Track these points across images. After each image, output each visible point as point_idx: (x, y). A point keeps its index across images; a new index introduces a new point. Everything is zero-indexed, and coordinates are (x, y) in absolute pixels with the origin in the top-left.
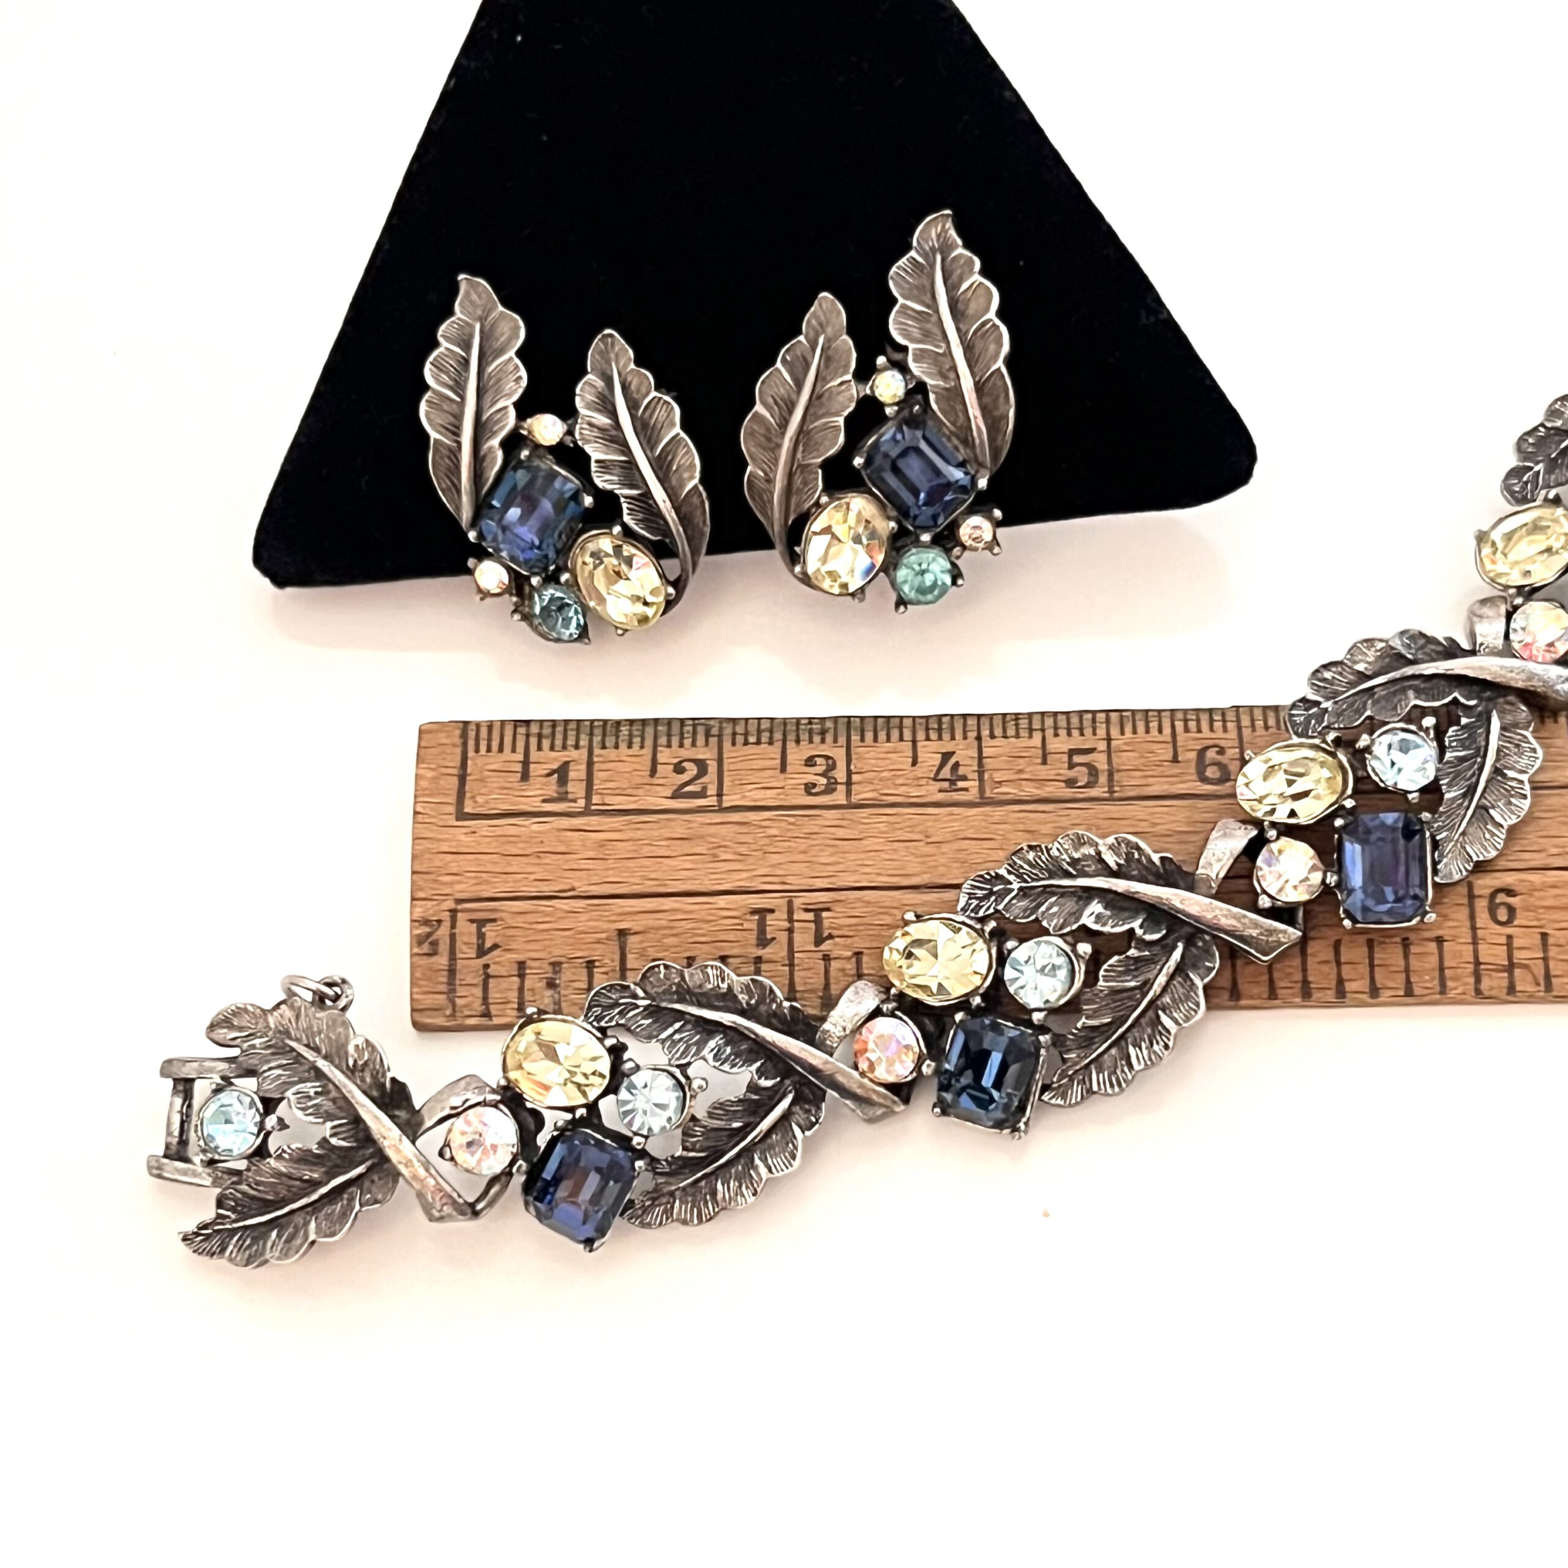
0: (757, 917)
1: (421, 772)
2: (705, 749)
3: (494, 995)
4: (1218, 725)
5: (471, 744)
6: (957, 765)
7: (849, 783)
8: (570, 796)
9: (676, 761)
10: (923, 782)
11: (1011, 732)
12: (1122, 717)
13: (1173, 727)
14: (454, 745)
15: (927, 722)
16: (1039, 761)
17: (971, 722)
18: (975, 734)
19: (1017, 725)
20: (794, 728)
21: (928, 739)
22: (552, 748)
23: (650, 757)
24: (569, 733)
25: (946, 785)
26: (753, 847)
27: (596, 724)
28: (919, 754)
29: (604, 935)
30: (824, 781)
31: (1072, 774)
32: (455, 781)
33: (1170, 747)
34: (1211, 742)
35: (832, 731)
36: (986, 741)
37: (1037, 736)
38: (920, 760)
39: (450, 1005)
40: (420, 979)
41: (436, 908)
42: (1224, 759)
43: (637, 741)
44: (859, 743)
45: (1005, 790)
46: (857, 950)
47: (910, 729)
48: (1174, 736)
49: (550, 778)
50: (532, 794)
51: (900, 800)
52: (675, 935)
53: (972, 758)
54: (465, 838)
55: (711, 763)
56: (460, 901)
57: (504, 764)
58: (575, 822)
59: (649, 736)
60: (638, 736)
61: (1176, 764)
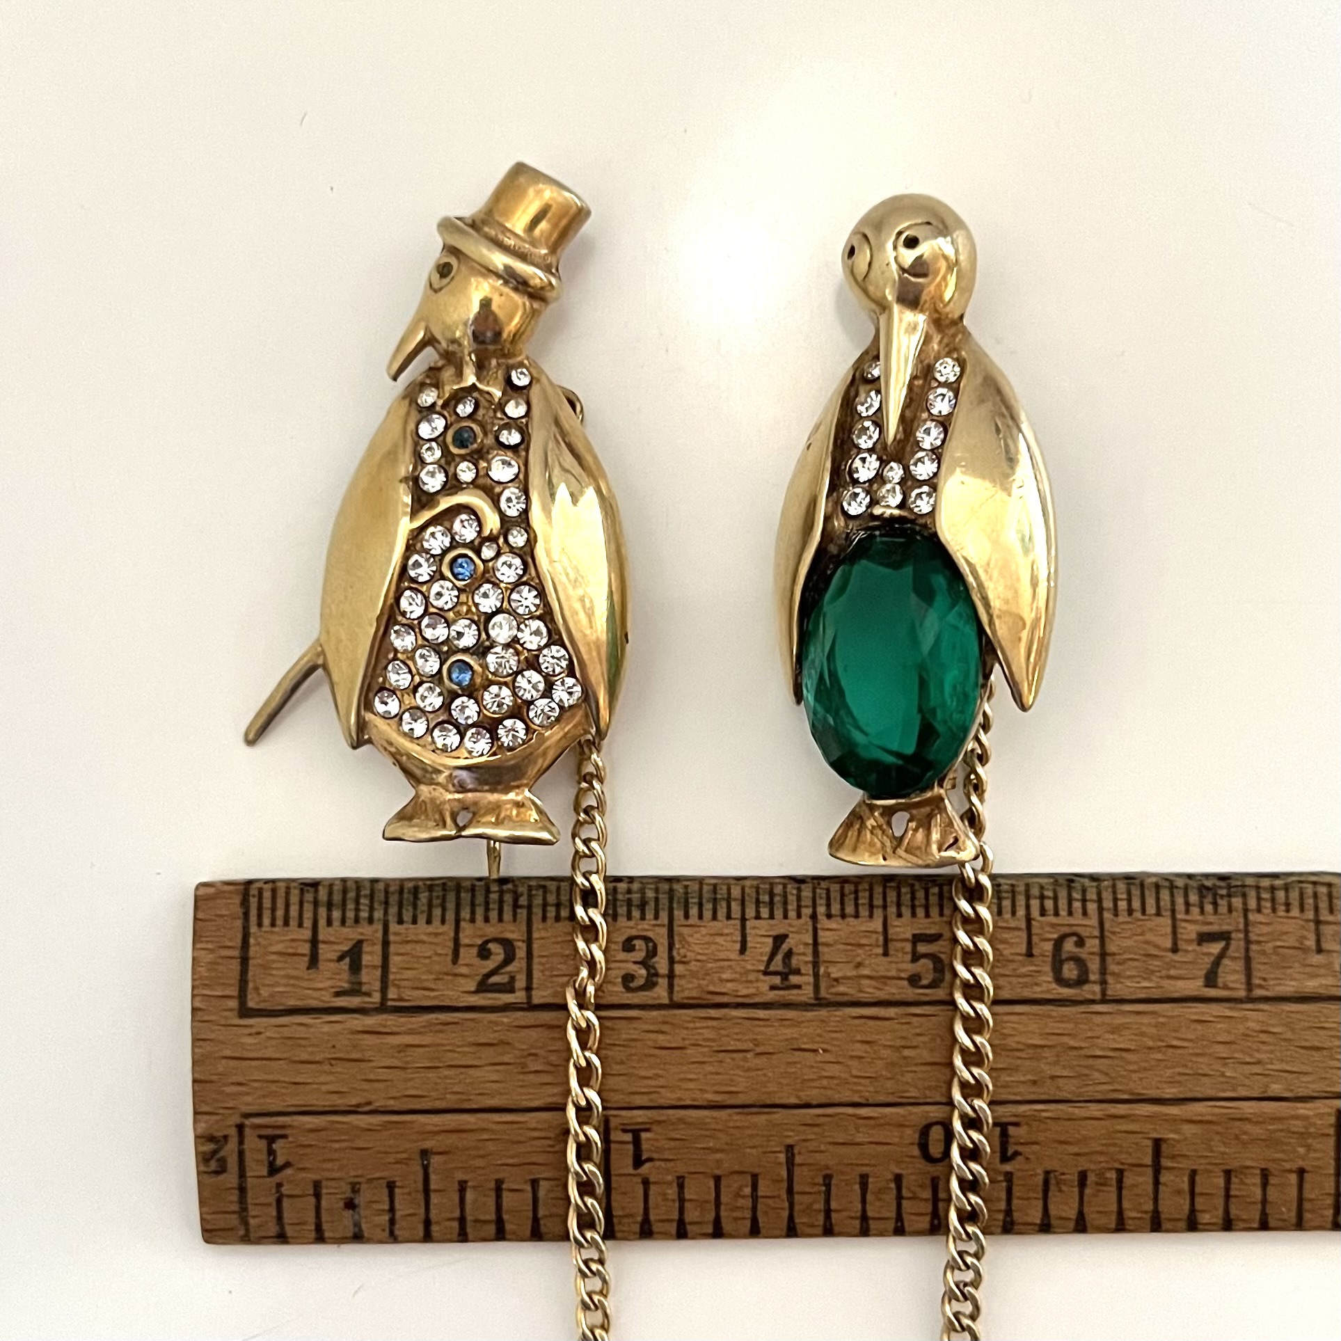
1: (199, 954)
2: (512, 928)
3: (289, 1215)
4: (1077, 905)
5: (253, 915)
8: (365, 988)
9: (479, 942)
10: (752, 977)
11: (850, 909)
13: (1028, 907)
14: (234, 917)
15: (758, 893)
16: (880, 951)
17: (807, 893)
18: (810, 910)
19: (856, 899)
20: (610, 897)
21: (758, 917)
22: (343, 922)
23: (452, 934)
24: (363, 900)
25: (777, 980)
27: (392, 887)
28: (749, 939)
30: (643, 972)
31: (916, 968)
32: (235, 966)
33: (1024, 935)
34: (1067, 930)
35: (652, 904)
36: (823, 922)
37: (878, 913)
38: (749, 945)
39: (242, 1228)
40: (208, 1198)
41: (222, 1123)
42: (1083, 953)
43: (437, 912)
44: (683, 922)
45: (841, 989)
46: (678, 1174)
47: (739, 902)
48: (1029, 919)
49: (342, 963)
50: (320, 985)
51: (725, 999)
52: (482, 1157)
53: (806, 944)
54: (249, 1040)
55: (520, 944)
56: (247, 1116)
57: (288, 944)
58: (370, 1021)
59: (451, 906)
60: (438, 905)
61: (1031, 959)
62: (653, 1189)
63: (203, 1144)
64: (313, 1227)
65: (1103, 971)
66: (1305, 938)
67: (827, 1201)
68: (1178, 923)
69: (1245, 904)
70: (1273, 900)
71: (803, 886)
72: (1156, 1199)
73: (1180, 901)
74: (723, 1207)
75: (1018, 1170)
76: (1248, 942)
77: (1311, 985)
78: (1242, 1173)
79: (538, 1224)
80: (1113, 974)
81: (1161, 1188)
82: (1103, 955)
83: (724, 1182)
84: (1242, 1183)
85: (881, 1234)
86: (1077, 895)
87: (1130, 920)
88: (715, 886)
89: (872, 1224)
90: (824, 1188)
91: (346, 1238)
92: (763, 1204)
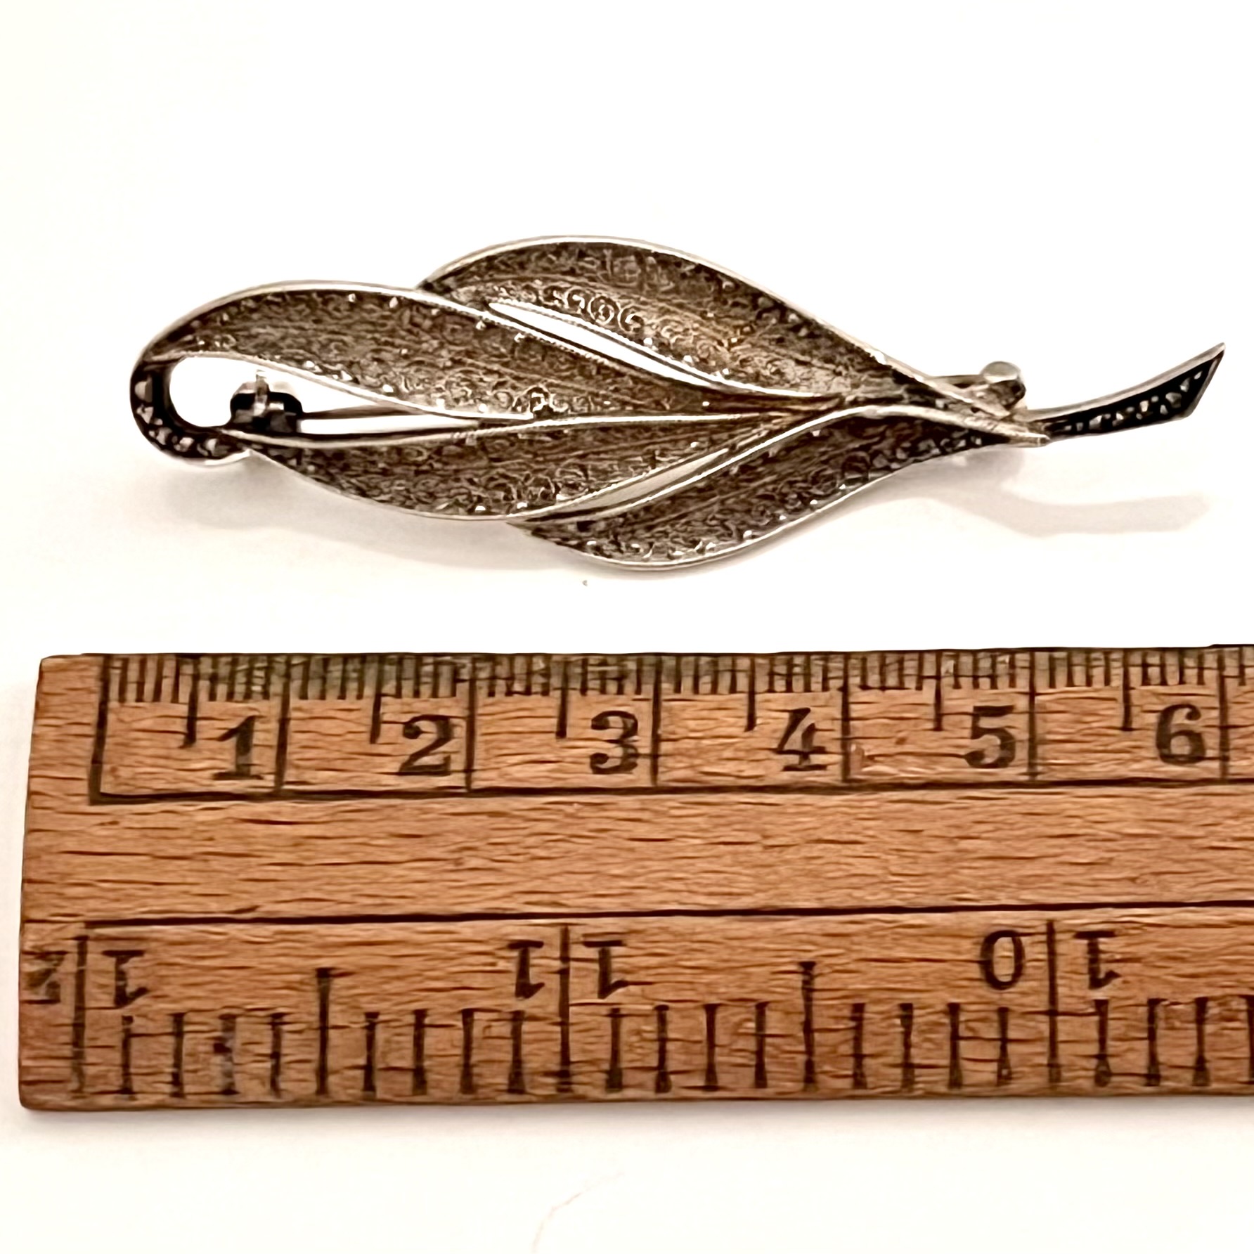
0: (515, 954)
1: (39, 731)
2: (451, 702)
3: (137, 1062)
4: (1191, 674)
5: (114, 689)
6: (811, 729)
7: (655, 756)
8: (254, 770)
9: (406, 718)
10: (762, 755)
11: (892, 680)
12: (1052, 661)
13: (1126, 675)
14: (90, 691)
15: (772, 665)
16: (930, 725)
17: (836, 665)
18: (839, 683)
19: (901, 669)
20: (579, 670)
21: (771, 690)
22: (230, 696)
23: (370, 712)
24: (257, 673)
25: (794, 759)
26: (514, 849)
27: (295, 661)
28: (758, 713)
29: (297, 977)
30: (617, 751)
31: (977, 744)
32: (89, 743)
33: (1118, 707)
34: (1176, 700)
35: (633, 677)
36: (857, 695)
37: (929, 687)
38: (758, 721)
39: (75, 1078)
40: (32, 1038)
41: (57, 935)
42: (1196, 725)
44: (672, 695)
45: (879, 768)
46: (659, 1003)
47: (747, 674)
48: (1127, 687)
49: (227, 742)
50: (199, 766)
52: (398, 978)
53: (834, 719)
54: (101, 832)
55: (458, 721)
56: (91, 924)
57: (158, 720)
58: (260, 808)
59: (370, 680)
60: (354, 679)
61: (1128, 733)
62: (627, 1025)
63: (28, 962)
64: (169, 1079)
65: (1224, 745)
67: (858, 1041)
71: (833, 659)
74: (717, 1050)
75: (1113, 997)
79: (471, 1075)
80: (1236, 749)
82: (1225, 728)
83: (720, 1015)
86: (1190, 662)
90: (852, 1024)
92: (772, 1045)
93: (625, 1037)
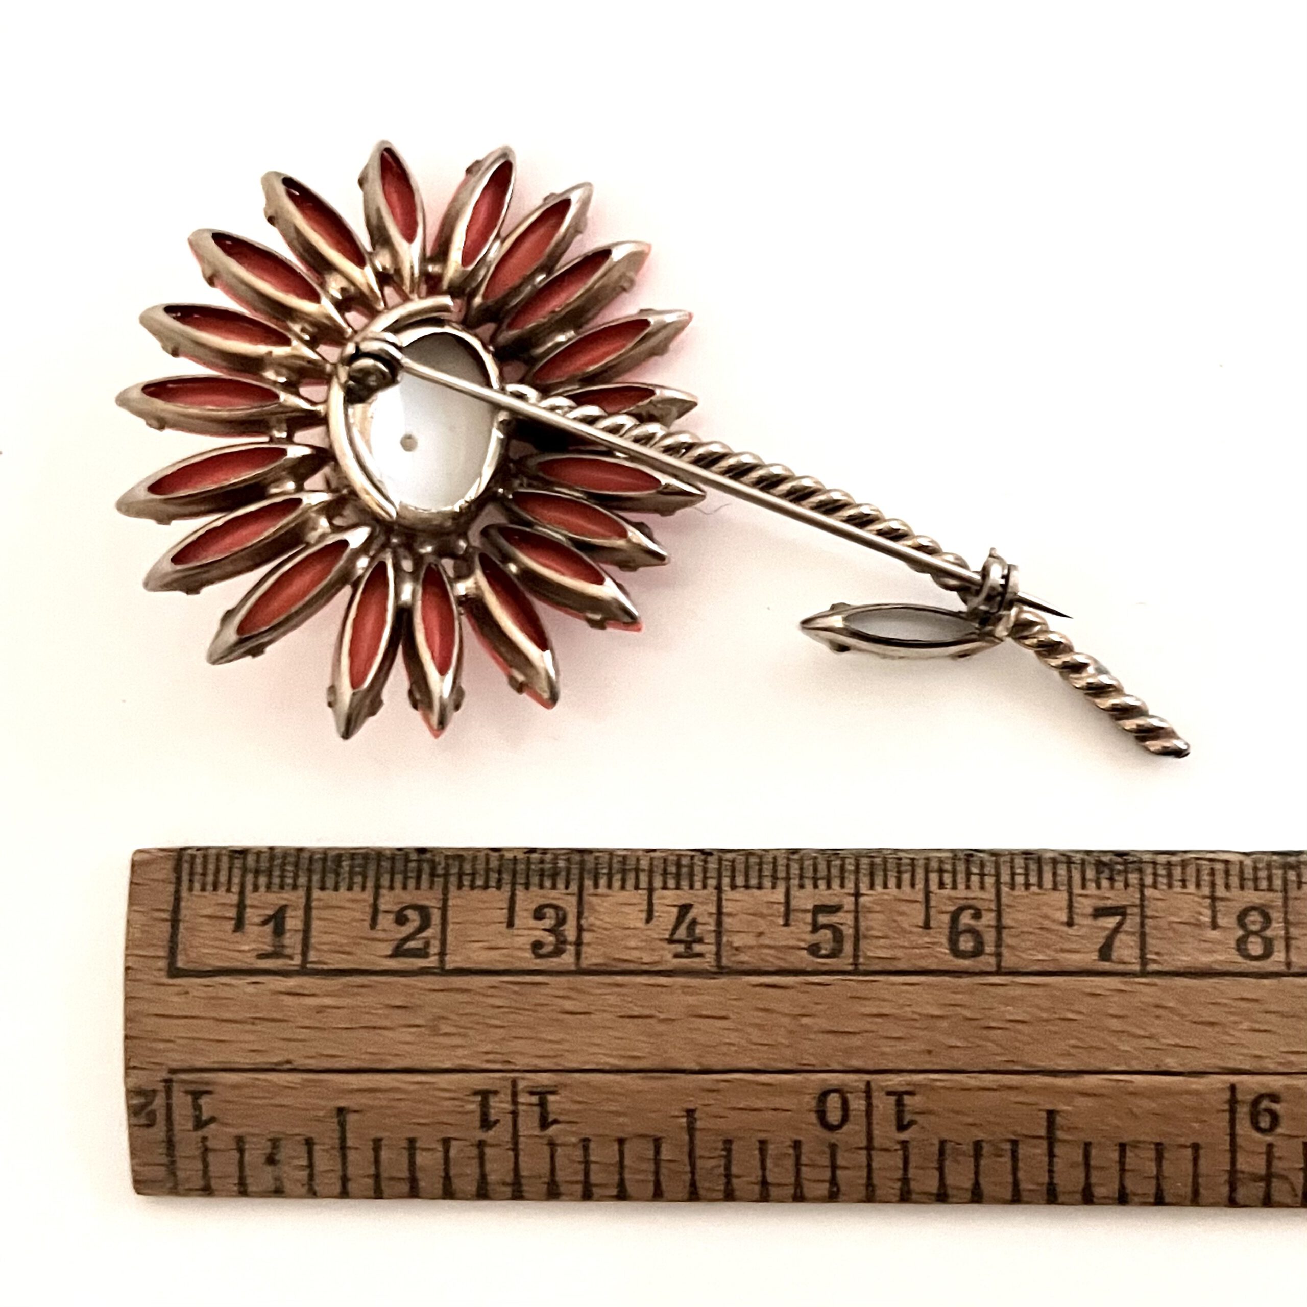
0: (479, 1098)
1: (132, 916)
2: (430, 894)
3: (213, 1170)
4: (975, 879)
5: (185, 878)
8: (288, 951)
9: (396, 908)
10: (658, 944)
11: (753, 882)
12: (872, 865)
13: (927, 880)
14: (167, 882)
15: (666, 865)
16: (781, 921)
17: (713, 865)
18: (715, 883)
19: (760, 870)
20: (523, 867)
21: (665, 888)
22: (269, 887)
23: (371, 900)
24: (288, 867)
25: (681, 948)
26: (475, 1018)
27: (317, 856)
28: (655, 908)
30: (552, 939)
31: (815, 938)
32: (167, 926)
33: (920, 908)
34: (963, 902)
35: (563, 873)
36: (728, 893)
37: (781, 887)
38: (656, 914)
39: (169, 1180)
40: (139, 1150)
41: (150, 1077)
42: (979, 925)
43: (358, 879)
44: (592, 891)
45: (743, 957)
46: (583, 1137)
47: (647, 873)
48: (927, 893)
49: (267, 926)
50: (246, 948)
51: (631, 966)
52: (395, 1115)
53: (711, 914)
54: (176, 999)
55: (436, 911)
56: (173, 1071)
57: (219, 908)
58: (291, 983)
59: (371, 874)
60: (360, 873)
61: (928, 931)
62: (559, 1151)
63: (132, 1098)
64: (236, 1182)
65: (999, 943)
66: (1200, 914)
67: (728, 1167)
68: (1074, 899)
69: (1141, 879)
70: (1170, 875)
71: (710, 859)
72: (1051, 1171)
73: (1076, 876)
74: (627, 1171)
75: (913, 1139)
76: (1143, 917)
77: (1205, 960)
78: (1136, 1147)
79: (450, 1183)
80: (1008, 946)
81: (1055, 1160)
82: (999, 928)
83: (627, 1147)
84: (1137, 1156)
85: (781, 1200)
86: (975, 870)
87: (1025, 893)
88: (625, 857)
89: (774, 1191)
90: (724, 1153)
91: (270, 1192)
92: (666, 1168)
93: (559, 1161)
